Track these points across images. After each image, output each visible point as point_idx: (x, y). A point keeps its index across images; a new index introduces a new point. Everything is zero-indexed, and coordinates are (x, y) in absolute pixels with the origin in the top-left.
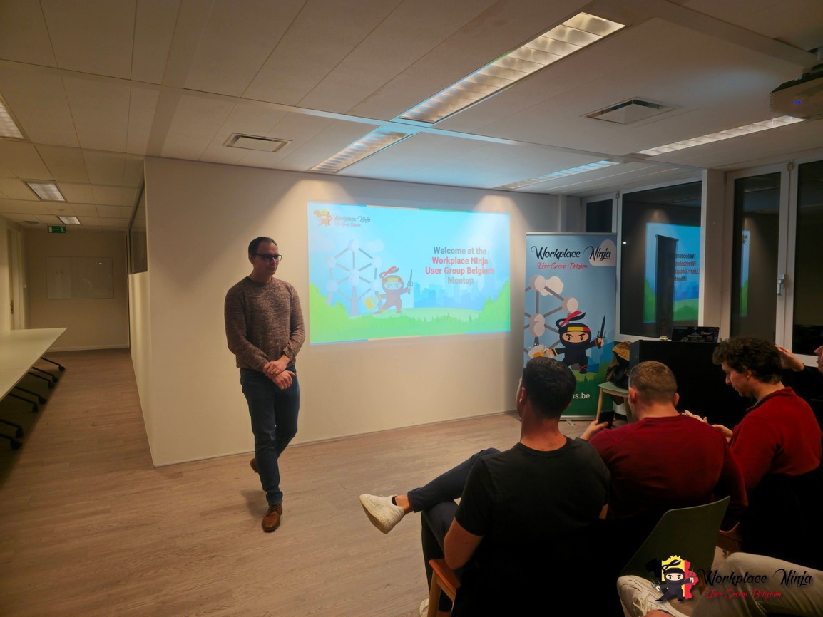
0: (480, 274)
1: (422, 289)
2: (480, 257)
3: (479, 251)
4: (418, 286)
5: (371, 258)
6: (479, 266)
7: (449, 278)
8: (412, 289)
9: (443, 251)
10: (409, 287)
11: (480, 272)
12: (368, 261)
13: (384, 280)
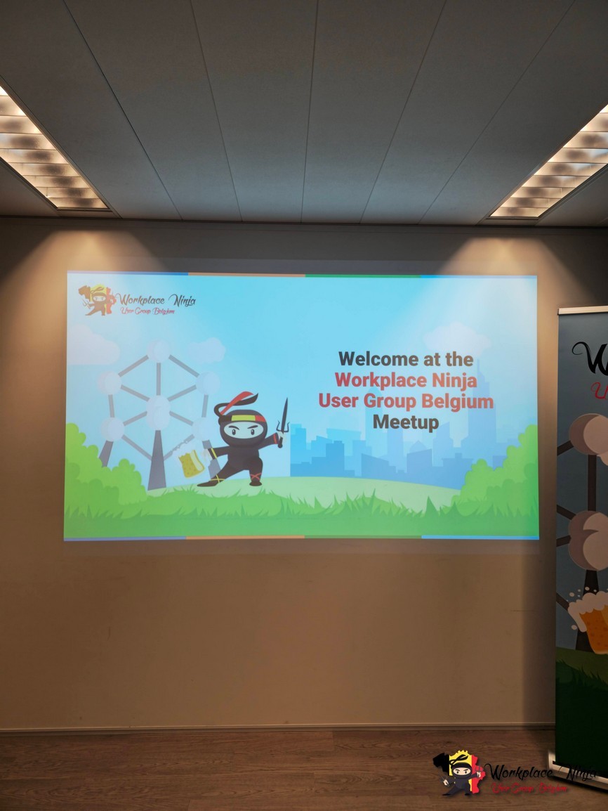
0: (456, 409)
1: (310, 438)
2: (456, 371)
3: (453, 359)
4: (301, 433)
5: (196, 374)
6: (455, 392)
7: (376, 417)
8: (286, 438)
9: (360, 361)
10: (280, 434)
11: (456, 405)
12: (190, 380)
13: (224, 420)
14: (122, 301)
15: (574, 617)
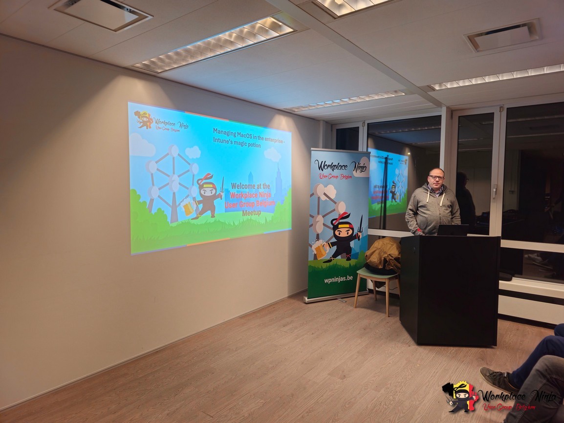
5: (189, 164)
12: (187, 167)
13: (201, 187)
14: (156, 122)
15: (313, 250)
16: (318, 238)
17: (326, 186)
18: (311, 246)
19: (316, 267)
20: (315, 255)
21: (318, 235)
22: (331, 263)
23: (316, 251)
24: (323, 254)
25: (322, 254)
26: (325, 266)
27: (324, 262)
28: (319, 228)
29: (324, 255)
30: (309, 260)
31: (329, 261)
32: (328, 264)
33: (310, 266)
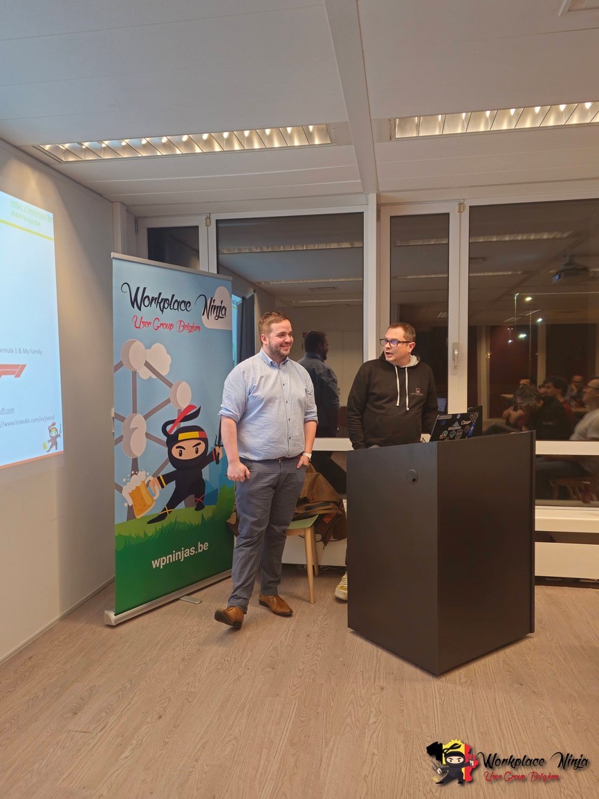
15: (126, 497)
16: (135, 468)
17: (148, 347)
18: (120, 489)
19: (133, 535)
20: (130, 509)
21: (135, 461)
22: (165, 523)
23: (133, 498)
24: (148, 503)
25: (145, 505)
26: (152, 530)
27: (148, 523)
28: (138, 445)
29: (150, 506)
30: (116, 523)
31: (162, 517)
32: (158, 525)
33: (120, 536)
